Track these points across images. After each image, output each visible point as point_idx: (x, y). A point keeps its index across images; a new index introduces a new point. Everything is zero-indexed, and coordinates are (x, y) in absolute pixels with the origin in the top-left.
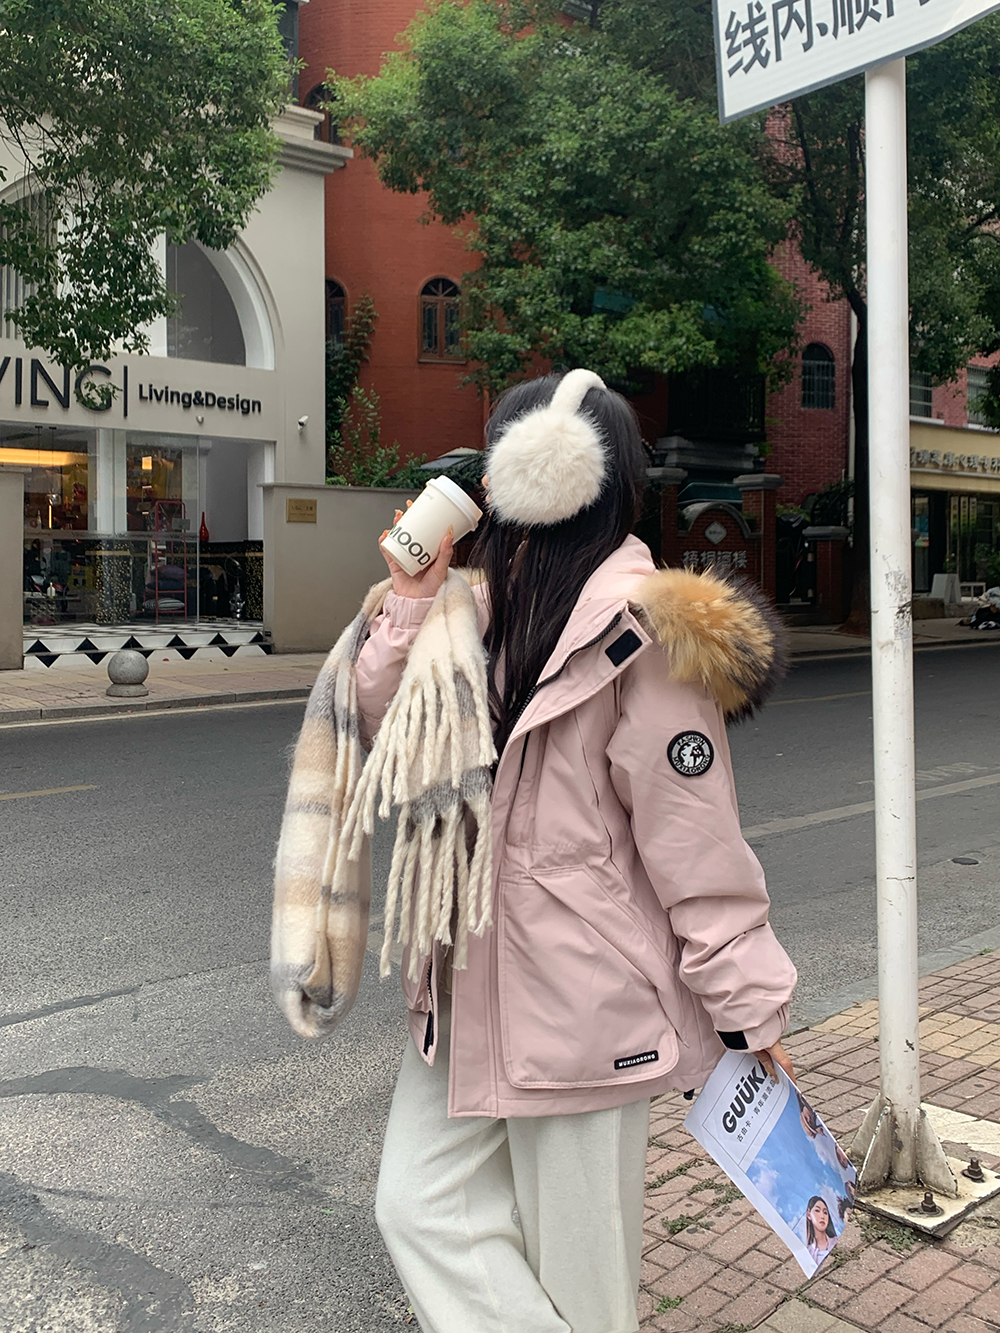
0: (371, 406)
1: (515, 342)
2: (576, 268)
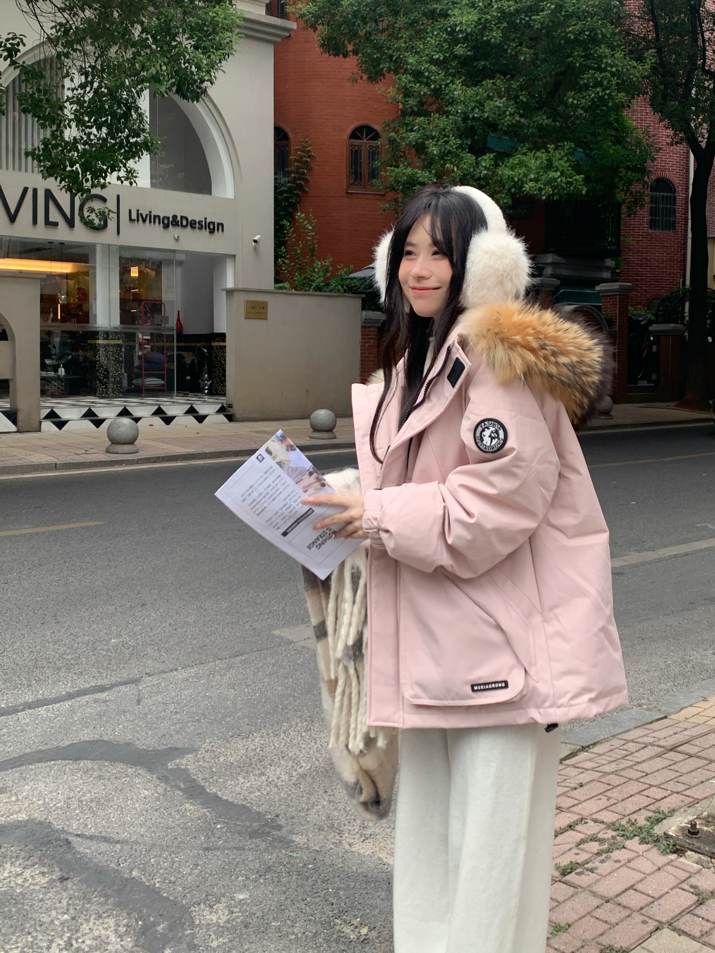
0: (310, 228)
2: (473, 116)
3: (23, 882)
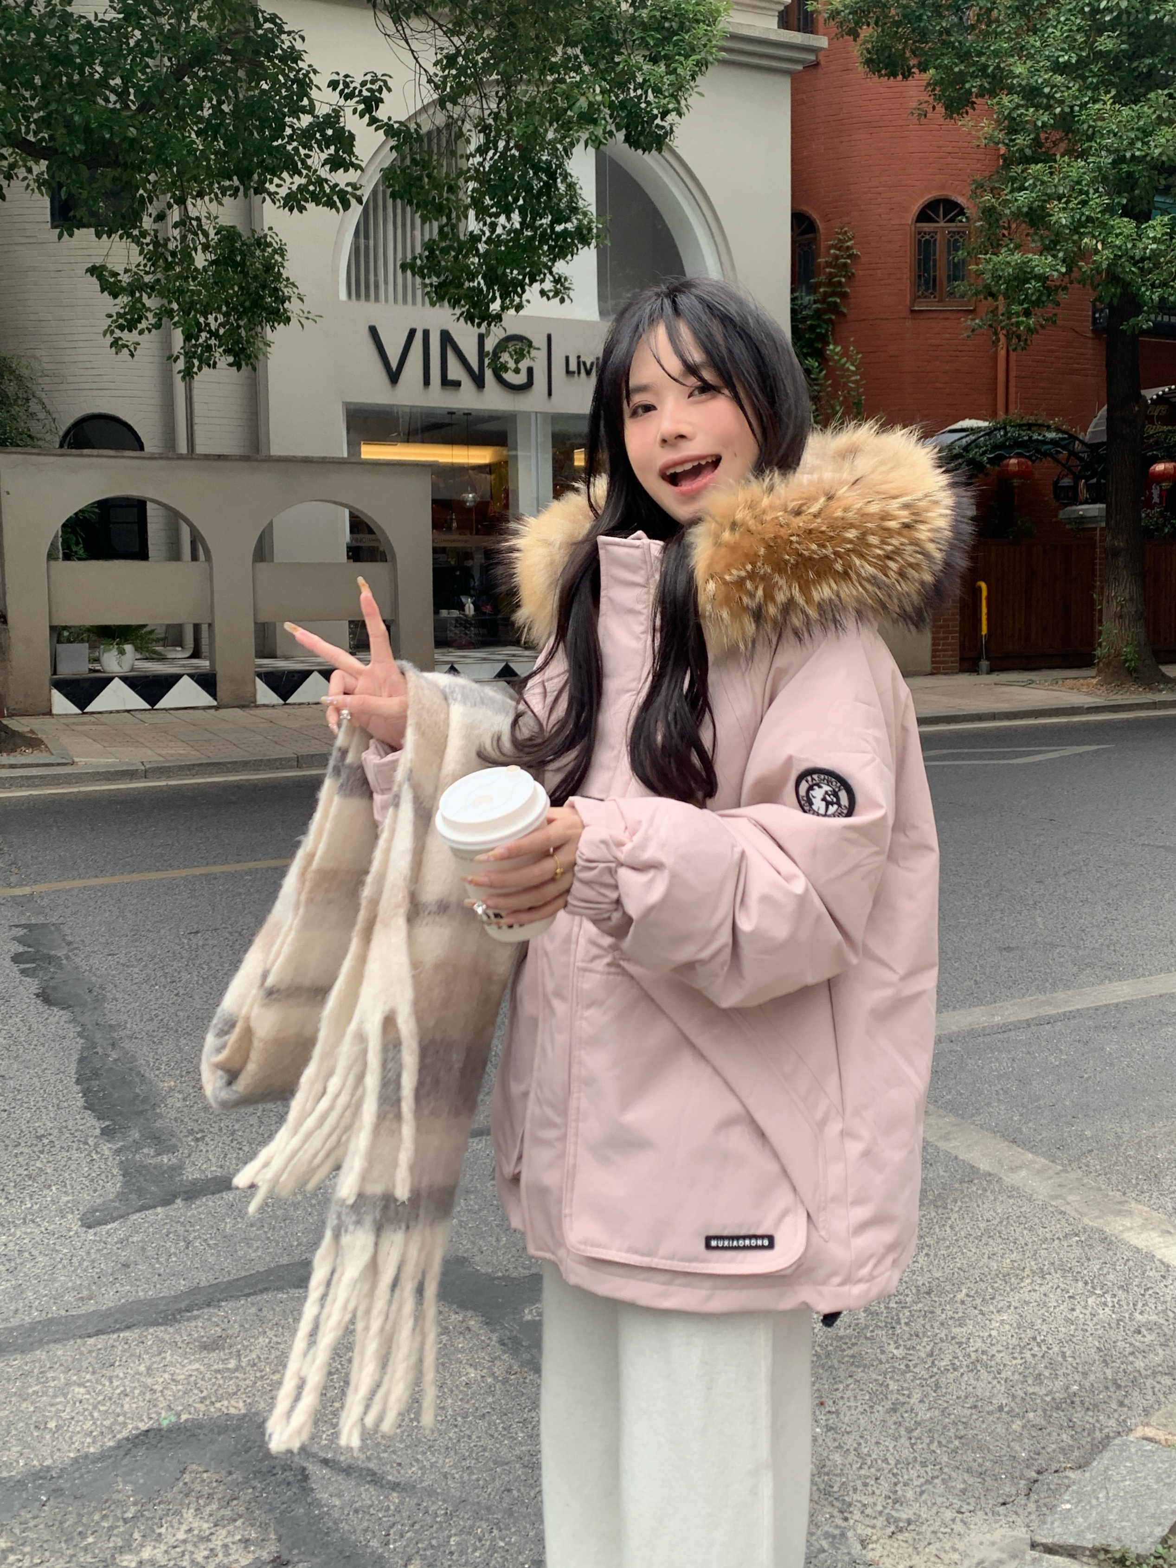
0: (852, 368)
1: (1044, 264)
2: (1133, 155)
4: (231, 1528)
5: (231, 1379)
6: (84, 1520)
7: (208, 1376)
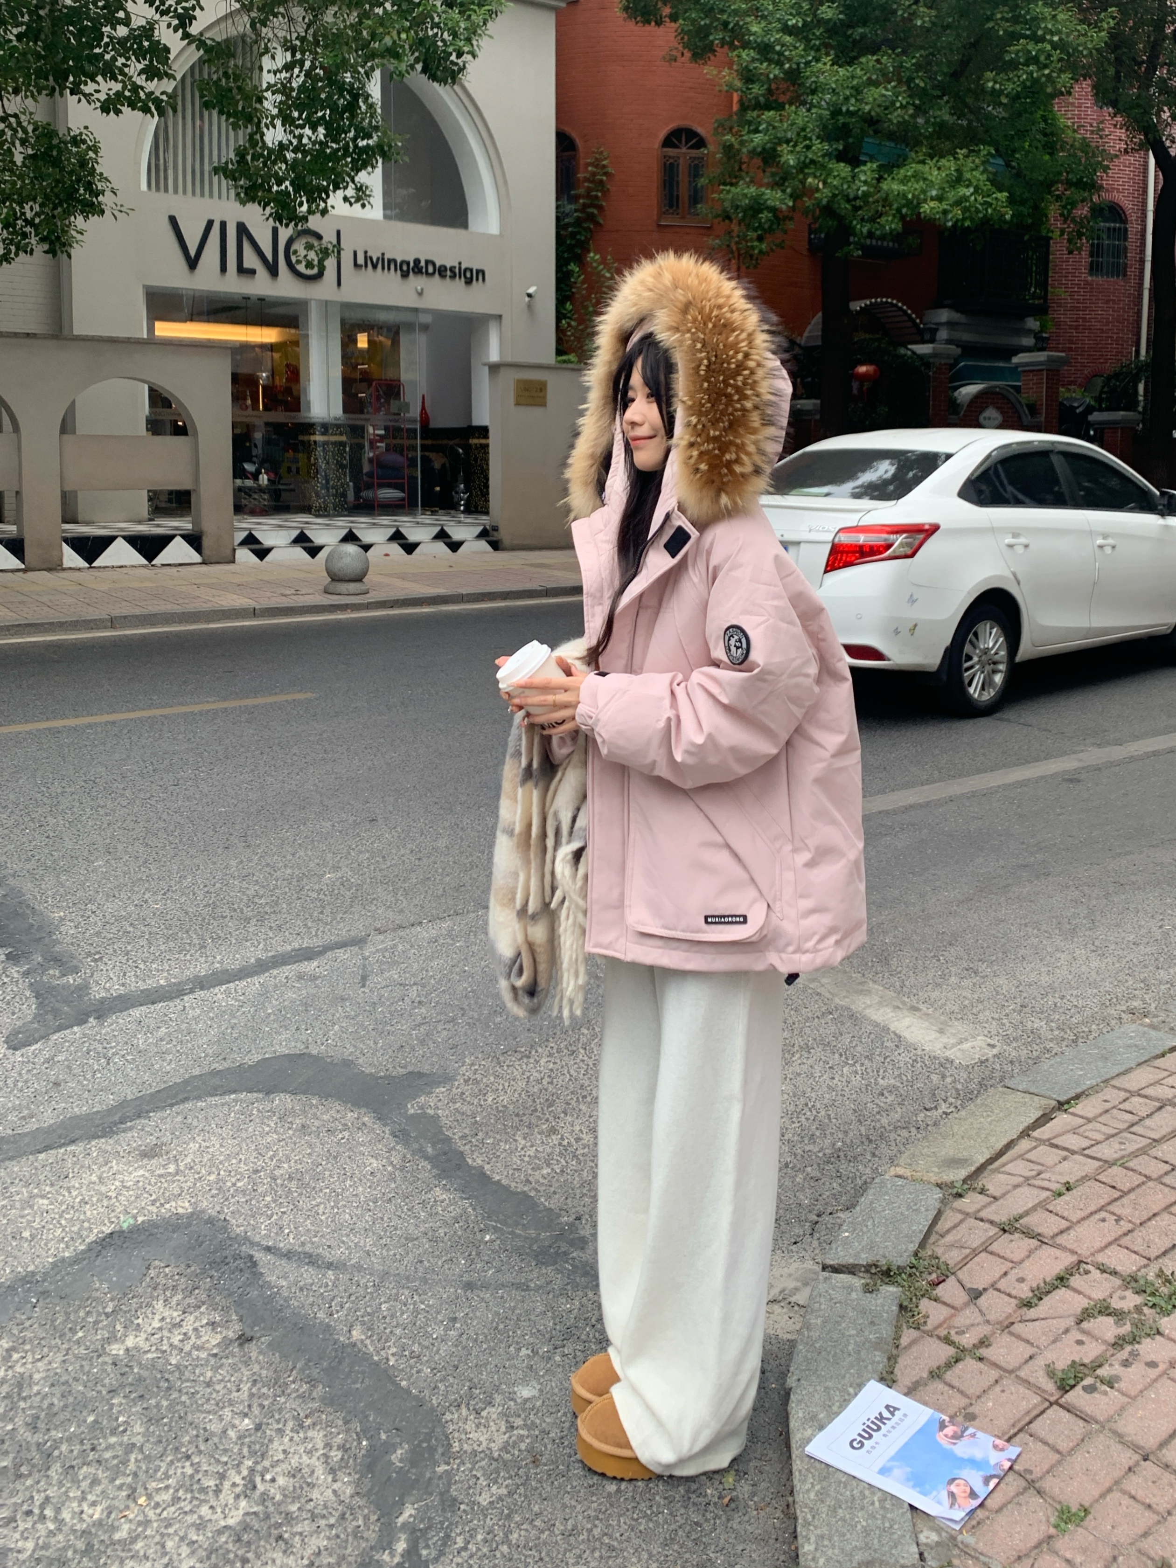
1: (775, 198)
2: (848, 109)
3: (182, 1341)
4: (197, 1314)
5: (174, 1182)
6: (72, 1317)
7: (153, 1180)
